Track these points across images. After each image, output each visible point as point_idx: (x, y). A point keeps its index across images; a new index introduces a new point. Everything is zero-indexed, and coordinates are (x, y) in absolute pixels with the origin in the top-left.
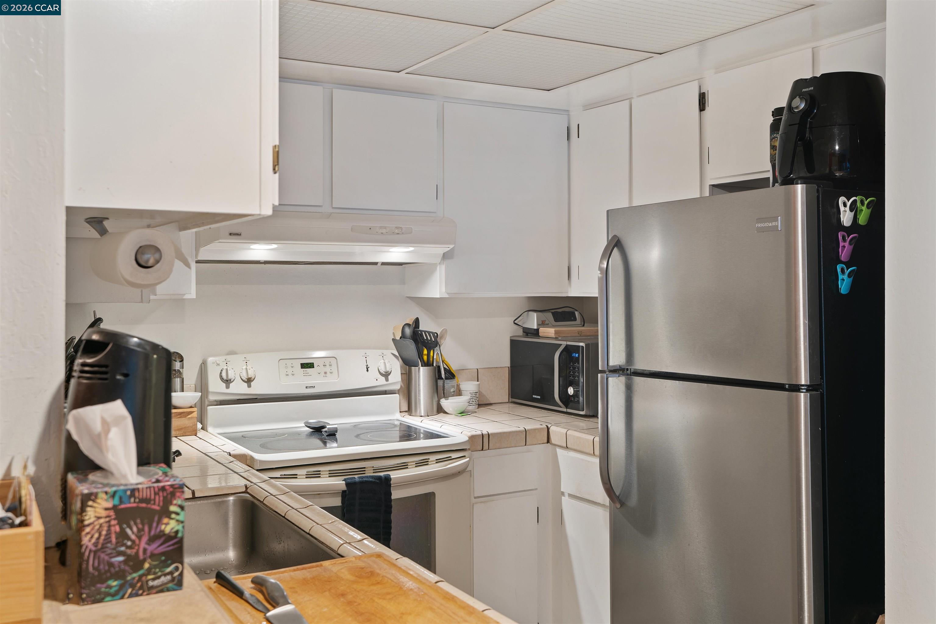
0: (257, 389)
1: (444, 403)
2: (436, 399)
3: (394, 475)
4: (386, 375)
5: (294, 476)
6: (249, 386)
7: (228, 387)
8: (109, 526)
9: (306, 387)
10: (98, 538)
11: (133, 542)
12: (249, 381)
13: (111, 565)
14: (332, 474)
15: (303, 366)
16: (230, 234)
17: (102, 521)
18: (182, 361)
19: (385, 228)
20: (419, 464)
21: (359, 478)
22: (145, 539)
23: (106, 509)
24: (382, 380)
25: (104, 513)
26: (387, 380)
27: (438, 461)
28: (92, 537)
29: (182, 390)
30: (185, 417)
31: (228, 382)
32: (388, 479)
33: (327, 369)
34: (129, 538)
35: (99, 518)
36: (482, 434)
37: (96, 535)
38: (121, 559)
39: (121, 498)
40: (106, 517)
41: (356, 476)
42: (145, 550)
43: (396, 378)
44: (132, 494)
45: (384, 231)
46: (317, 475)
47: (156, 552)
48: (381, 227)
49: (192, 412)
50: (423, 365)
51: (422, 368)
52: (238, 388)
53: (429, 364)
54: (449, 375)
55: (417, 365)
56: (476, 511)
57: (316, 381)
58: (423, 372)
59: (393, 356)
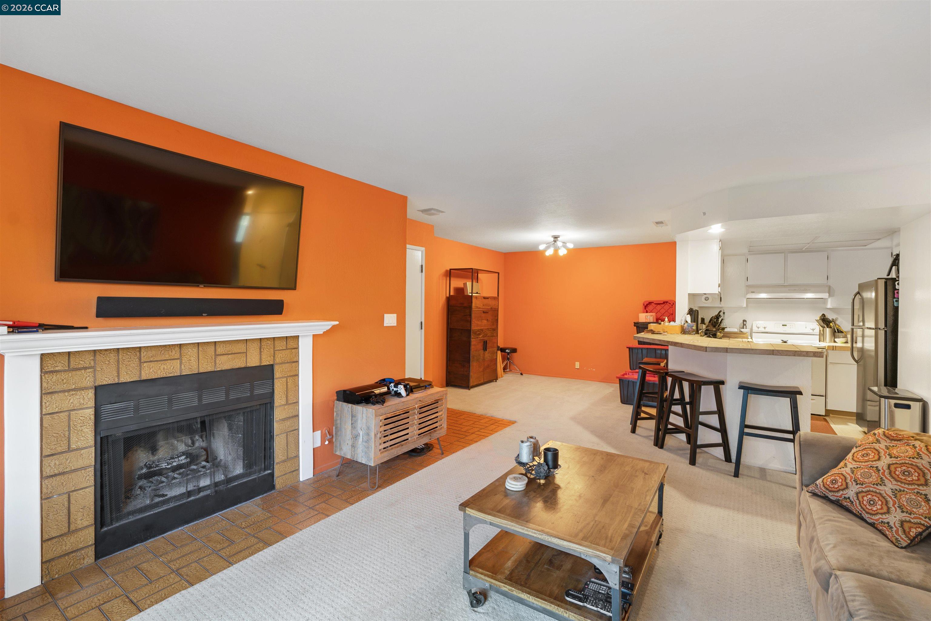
0: (766, 330)
1: (836, 340)
2: (834, 338)
9: (783, 331)
12: (765, 328)
15: (783, 325)
16: (751, 292)
18: (746, 321)
19: (800, 289)
24: (812, 331)
30: (744, 334)
31: (758, 328)
33: (791, 327)
43: (817, 331)
50: (828, 327)
51: (827, 329)
52: (762, 329)
53: (831, 327)
54: (840, 332)
55: (825, 328)
56: (829, 367)
57: (787, 330)
58: (828, 330)
59: (816, 325)
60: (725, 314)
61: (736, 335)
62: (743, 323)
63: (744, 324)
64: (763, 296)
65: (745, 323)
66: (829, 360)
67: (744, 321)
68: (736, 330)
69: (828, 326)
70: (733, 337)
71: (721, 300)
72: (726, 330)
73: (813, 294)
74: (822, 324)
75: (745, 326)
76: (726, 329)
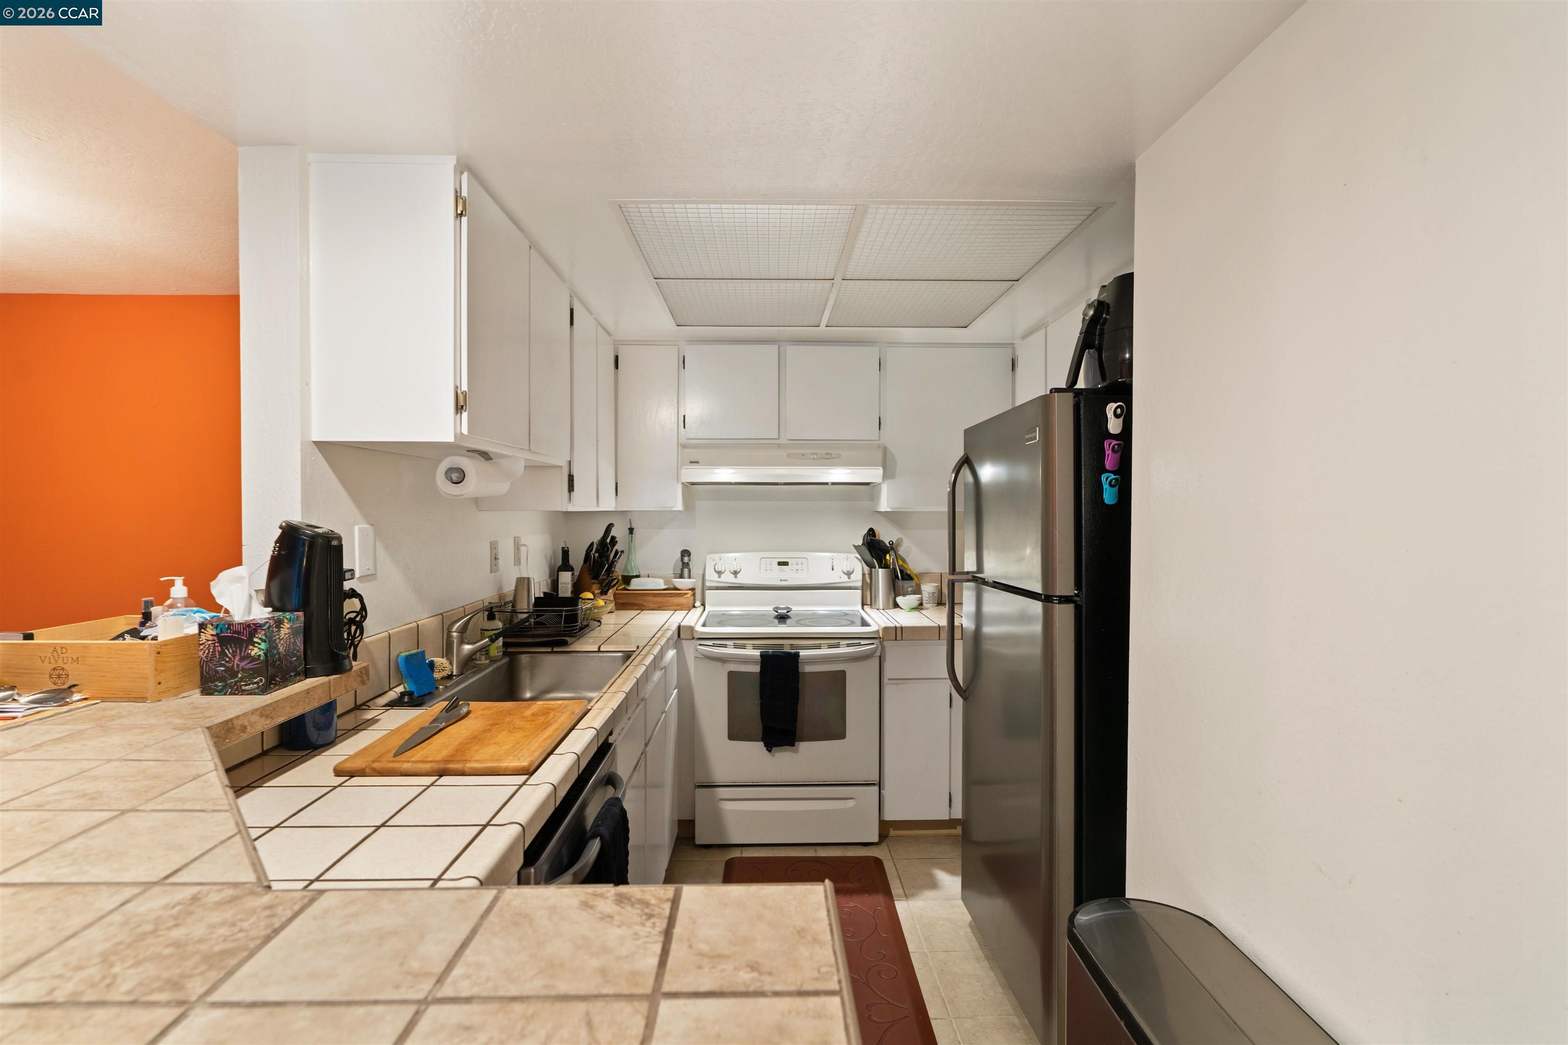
0: (741, 580)
1: (900, 600)
2: (893, 595)
3: (803, 653)
4: (849, 574)
5: (725, 646)
6: (736, 577)
7: (719, 577)
8: (214, 647)
9: (781, 580)
10: (208, 654)
11: (230, 658)
12: (735, 573)
13: (217, 672)
14: (755, 647)
15: (780, 564)
16: (691, 462)
17: (210, 642)
18: (689, 555)
19: (816, 454)
20: (831, 646)
21: (772, 652)
22: (237, 658)
23: (212, 635)
24: (845, 578)
25: (211, 638)
26: (849, 578)
27: (848, 645)
28: (204, 652)
29: (690, 577)
30: (682, 596)
31: (719, 573)
32: (797, 655)
33: (799, 567)
34: (227, 656)
35: (208, 640)
36: (896, 627)
37: (207, 652)
38: (223, 669)
39: (221, 629)
40: (212, 640)
41: (770, 651)
42: (238, 665)
43: (857, 577)
44: (229, 628)
45: (815, 457)
46: (743, 647)
47: (246, 667)
48: (813, 454)
49: (687, 594)
50: (880, 567)
51: (880, 570)
52: (728, 578)
53: (886, 566)
54: (906, 577)
55: (875, 568)
56: (888, 690)
57: (790, 576)
58: (881, 574)
59: (856, 559)
60: (635, 531)
61: (659, 599)
62: (682, 560)
63: (683, 563)
64: (725, 474)
65: (686, 559)
66: (888, 673)
67: (685, 553)
68: (660, 584)
69: (884, 565)
70: (652, 606)
71: (571, 488)
72: (635, 584)
73: (848, 471)
74: (868, 557)
75: (686, 570)
76: (634, 581)
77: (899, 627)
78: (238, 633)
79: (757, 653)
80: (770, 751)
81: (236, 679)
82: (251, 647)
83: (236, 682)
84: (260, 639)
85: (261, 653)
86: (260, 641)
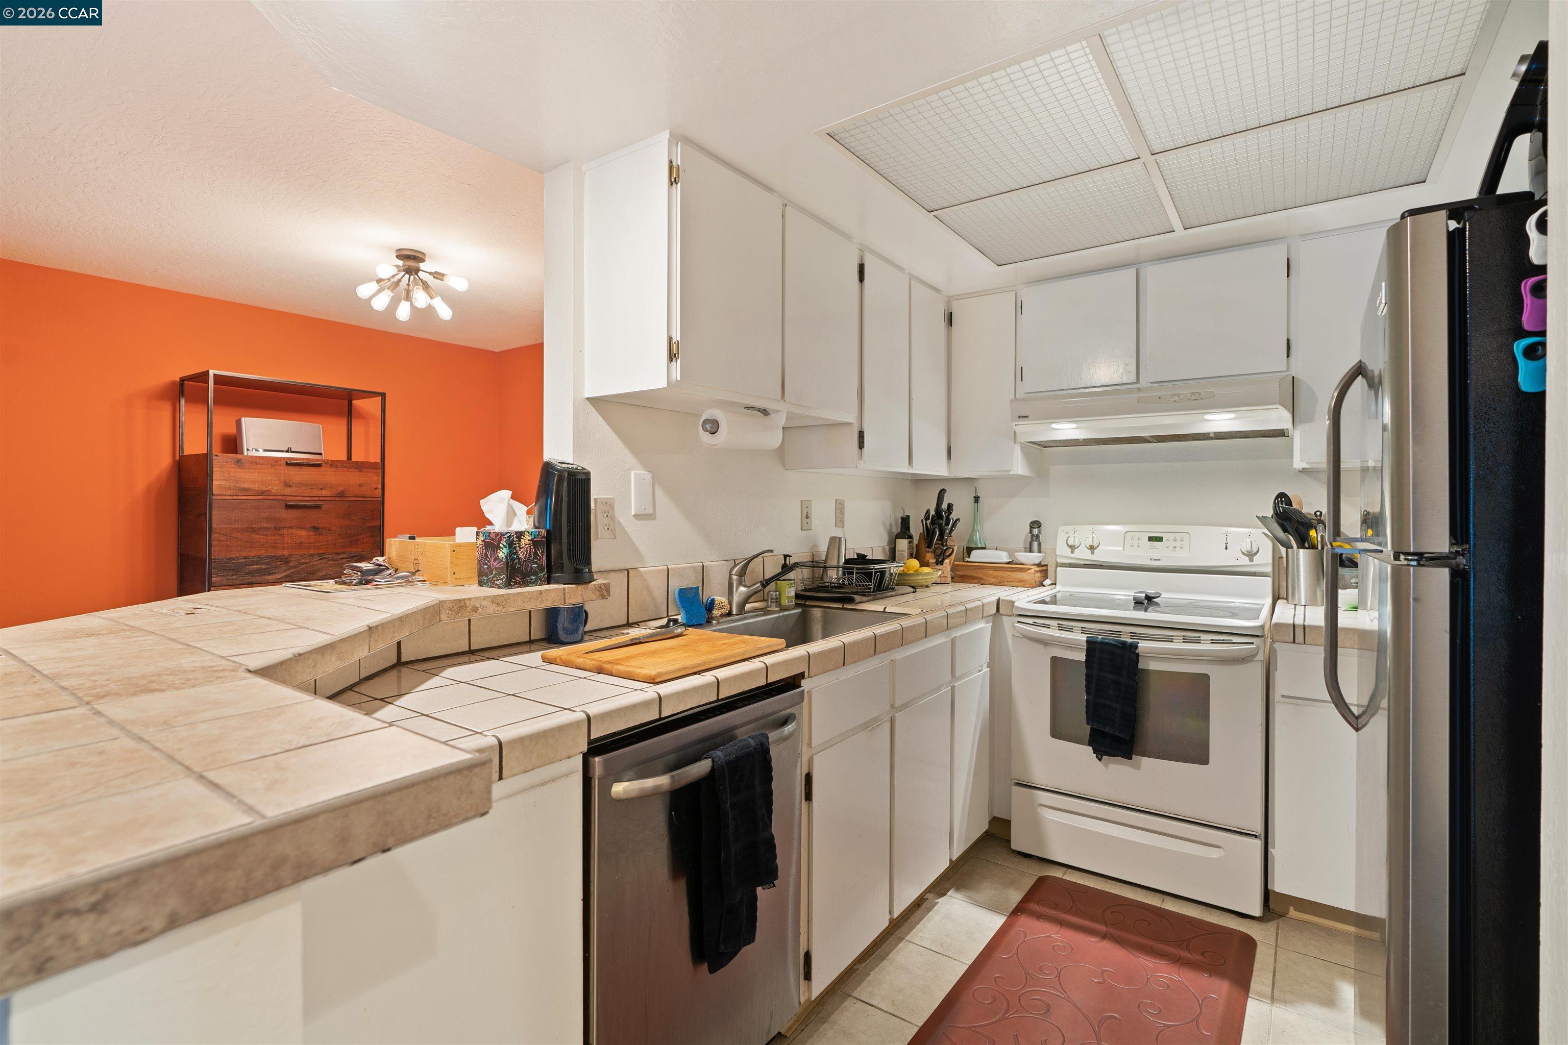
0: (1099, 556)
3: (1143, 645)
4: (1251, 555)
5: (1048, 626)
6: (1093, 553)
7: (1072, 552)
8: (483, 551)
9: (1151, 559)
12: (1092, 548)
13: (484, 569)
14: (1084, 631)
15: (1151, 539)
16: (1019, 417)
17: (481, 549)
18: (1039, 527)
19: (1178, 395)
20: (1186, 640)
21: (1102, 639)
22: (493, 559)
23: (483, 542)
24: (1245, 560)
26: (1251, 560)
27: (1213, 642)
28: (479, 554)
29: (1040, 552)
30: (1025, 572)
31: (1073, 548)
32: (1134, 646)
33: (1178, 544)
34: (489, 558)
35: (480, 545)
36: (1294, 625)
39: (487, 537)
40: (482, 547)
41: (1100, 637)
42: (493, 564)
43: (1265, 560)
44: (490, 536)
45: (1177, 398)
46: (1070, 630)
47: (497, 567)
48: (1172, 395)
49: (1031, 569)
50: (1301, 545)
51: (1301, 550)
52: (1083, 554)
53: (1313, 547)
54: (1347, 563)
55: (1292, 548)
56: (1280, 712)
57: (1164, 555)
58: (1303, 556)
59: (1263, 536)
60: (980, 501)
61: (1000, 573)
62: (1031, 532)
63: (1033, 535)
64: (1066, 430)
65: (1035, 531)
66: (1280, 688)
67: (1035, 524)
68: (1003, 557)
69: (1303, 541)
70: (992, 580)
71: (861, 445)
72: (976, 556)
73: (1232, 415)
74: (1280, 534)
75: (1035, 544)
76: (974, 553)
77: (1299, 625)
78: (492, 539)
79: (1084, 638)
80: (1100, 760)
81: (493, 575)
82: (499, 551)
83: (493, 577)
84: (503, 545)
85: (503, 556)
86: (503, 547)
